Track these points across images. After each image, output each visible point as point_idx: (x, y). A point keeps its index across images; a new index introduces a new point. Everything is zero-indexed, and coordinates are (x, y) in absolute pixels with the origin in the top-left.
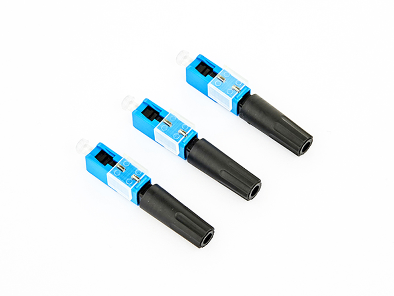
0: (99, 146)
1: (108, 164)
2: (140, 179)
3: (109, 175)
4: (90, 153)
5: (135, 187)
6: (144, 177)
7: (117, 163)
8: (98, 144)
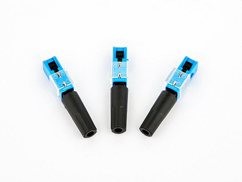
0: (53, 58)
1: (53, 70)
2: (67, 85)
3: (50, 76)
4: (46, 61)
5: (62, 89)
6: (70, 85)
7: (59, 71)
8: (53, 57)
